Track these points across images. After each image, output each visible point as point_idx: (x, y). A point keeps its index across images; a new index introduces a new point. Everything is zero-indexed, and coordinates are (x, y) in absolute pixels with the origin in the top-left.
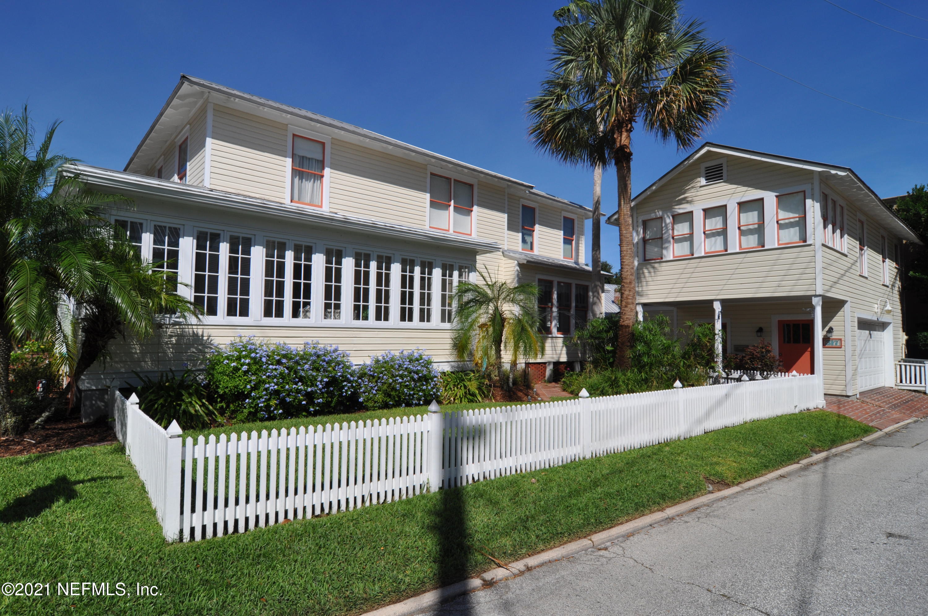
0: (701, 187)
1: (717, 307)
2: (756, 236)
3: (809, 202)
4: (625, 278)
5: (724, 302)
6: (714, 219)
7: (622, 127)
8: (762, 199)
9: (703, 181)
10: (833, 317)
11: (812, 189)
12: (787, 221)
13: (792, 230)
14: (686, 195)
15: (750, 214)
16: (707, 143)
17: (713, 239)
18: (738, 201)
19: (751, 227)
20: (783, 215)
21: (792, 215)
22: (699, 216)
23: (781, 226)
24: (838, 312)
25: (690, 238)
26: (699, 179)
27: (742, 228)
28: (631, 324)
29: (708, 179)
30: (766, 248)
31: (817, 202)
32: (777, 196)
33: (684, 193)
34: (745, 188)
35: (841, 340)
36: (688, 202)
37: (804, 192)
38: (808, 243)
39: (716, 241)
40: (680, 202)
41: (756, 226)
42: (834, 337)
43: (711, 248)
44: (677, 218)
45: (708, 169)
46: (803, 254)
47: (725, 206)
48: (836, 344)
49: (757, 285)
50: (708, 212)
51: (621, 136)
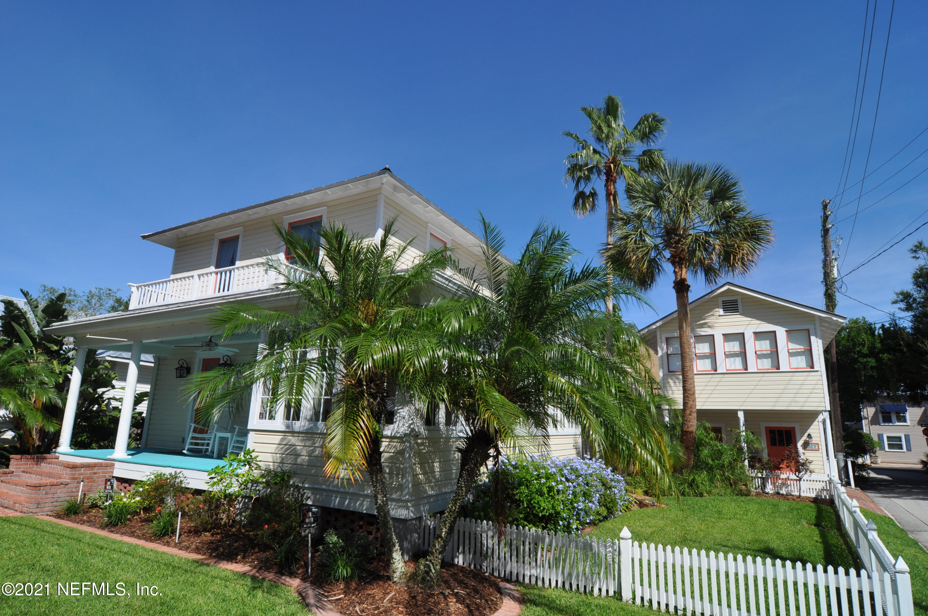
0: (720, 316)
1: (741, 415)
2: (770, 360)
3: (813, 338)
4: (689, 390)
5: (746, 412)
6: (731, 343)
7: (682, 264)
8: (775, 332)
9: (721, 312)
10: (810, 426)
11: (815, 329)
12: (794, 351)
13: (799, 358)
14: (706, 321)
15: (763, 342)
16: (728, 282)
17: (732, 359)
18: (754, 331)
19: (765, 352)
20: (792, 346)
21: (798, 347)
22: (719, 340)
23: (791, 354)
24: (813, 422)
25: (713, 356)
26: (717, 309)
27: (757, 353)
28: (694, 431)
29: (725, 310)
30: (781, 370)
31: (820, 339)
32: (786, 331)
33: (704, 319)
34: (759, 322)
35: (818, 444)
36: (709, 327)
37: (808, 330)
38: (815, 369)
39: (735, 360)
40: (702, 326)
41: (769, 352)
42: (813, 442)
43: (731, 366)
44: (700, 339)
45: (724, 302)
46: (809, 378)
47: (743, 334)
48: (815, 447)
49: (774, 400)
50: (727, 337)
51: (682, 271)
